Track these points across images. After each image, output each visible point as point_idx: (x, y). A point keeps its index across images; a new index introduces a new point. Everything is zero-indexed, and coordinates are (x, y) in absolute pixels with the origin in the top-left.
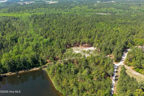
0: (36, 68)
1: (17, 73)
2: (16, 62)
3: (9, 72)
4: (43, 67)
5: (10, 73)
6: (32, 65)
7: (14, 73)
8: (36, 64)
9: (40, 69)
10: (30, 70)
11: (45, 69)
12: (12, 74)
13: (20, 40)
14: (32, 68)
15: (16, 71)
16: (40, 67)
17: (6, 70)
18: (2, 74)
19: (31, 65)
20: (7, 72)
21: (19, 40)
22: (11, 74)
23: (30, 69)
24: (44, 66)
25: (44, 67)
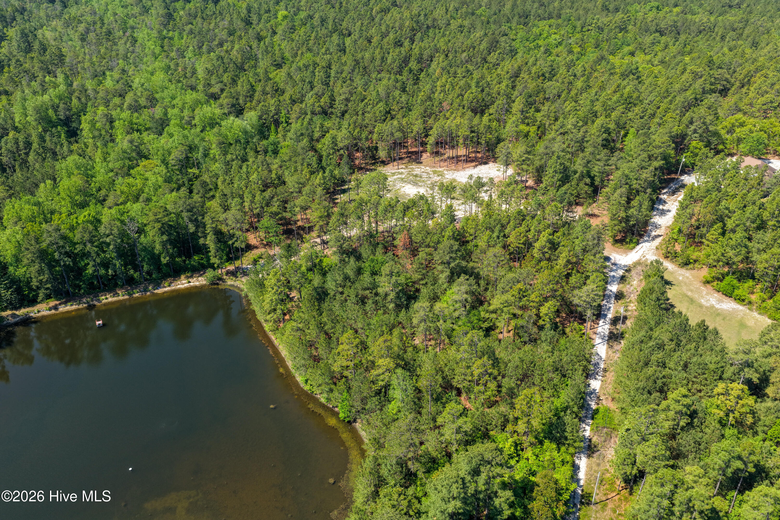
0: (191, 277)
1: (91, 307)
2: (79, 248)
3: (48, 297)
4: (228, 273)
5: (52, 303)
6: (167, 265)
7: (74, 307)
8: (189, 257)
9: (213, 284)
10: (160, 291)
11: (238, 283)
12: (62, 309)
13: (93, 123)
14: (165, 277)
15: (81, 297)
16: (210, 273)
17: (31, 289)
18: (9, 312)
19: (164, 260)
20: (33, 302)
21: (85, 126)
22: (55, 308)
23: (158, 286)
24: (231, 268)
25: (233, 274)
